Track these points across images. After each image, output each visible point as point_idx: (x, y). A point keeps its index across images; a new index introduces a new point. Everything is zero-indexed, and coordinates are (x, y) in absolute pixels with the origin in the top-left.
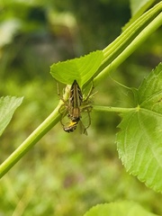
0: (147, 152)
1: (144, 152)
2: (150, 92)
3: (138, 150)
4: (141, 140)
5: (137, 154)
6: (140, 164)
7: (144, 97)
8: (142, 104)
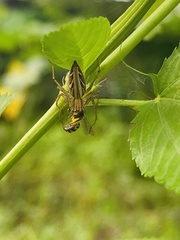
0: (168, 147)
1: (164, 148)
2: (173, 76)
3: (156, 147)
4: (161, 134)
5: (155, 152)
6: (158, 163)
7: (165, 84)
8: (163, 93)
